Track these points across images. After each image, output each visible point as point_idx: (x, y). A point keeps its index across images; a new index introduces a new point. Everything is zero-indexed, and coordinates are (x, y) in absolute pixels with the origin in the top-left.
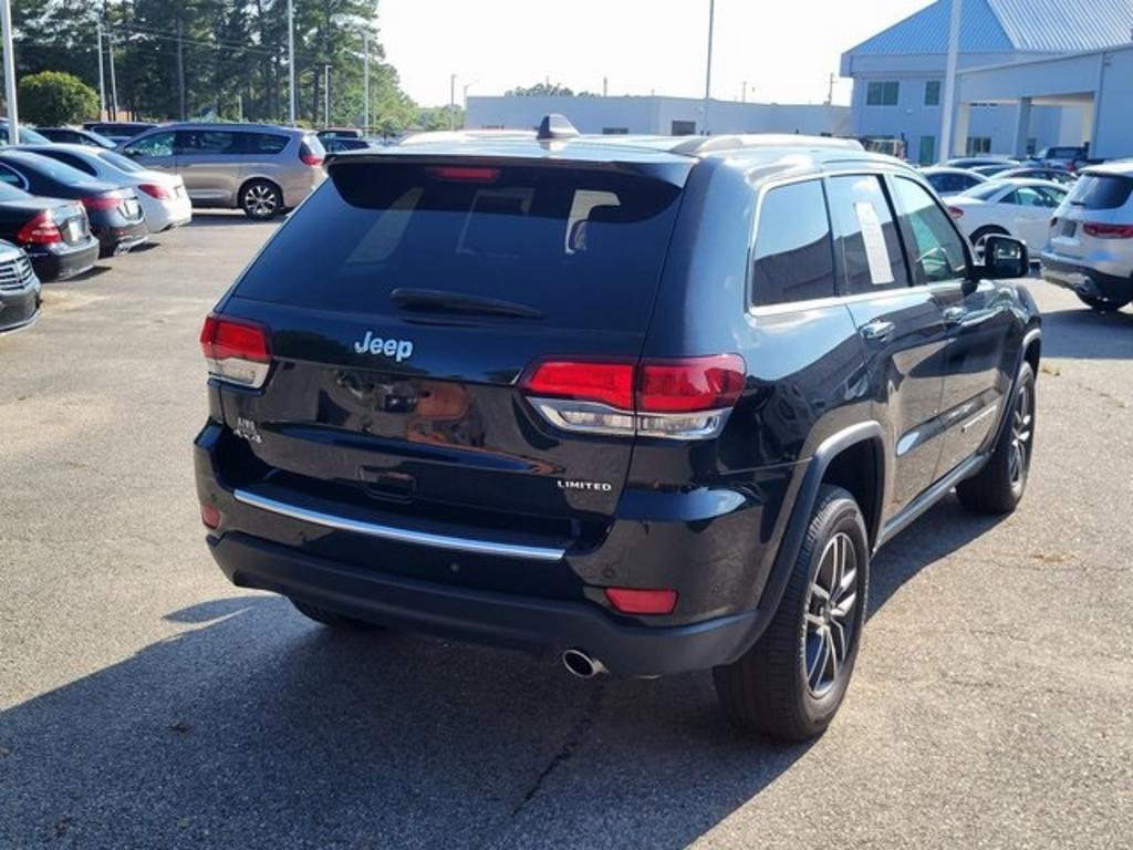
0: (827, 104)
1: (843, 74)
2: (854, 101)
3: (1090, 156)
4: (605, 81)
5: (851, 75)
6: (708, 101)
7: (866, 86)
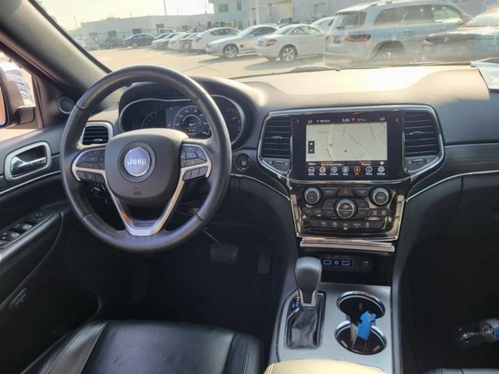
0: (206, 13)
1: (209, 2)
2: (215, 12)
3: (293, 21)
4: (131, 13)
5: (212, 2)
6: (166, 16)
7: (218, 6)
